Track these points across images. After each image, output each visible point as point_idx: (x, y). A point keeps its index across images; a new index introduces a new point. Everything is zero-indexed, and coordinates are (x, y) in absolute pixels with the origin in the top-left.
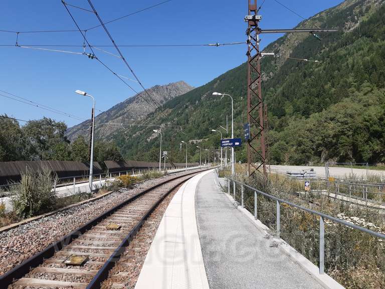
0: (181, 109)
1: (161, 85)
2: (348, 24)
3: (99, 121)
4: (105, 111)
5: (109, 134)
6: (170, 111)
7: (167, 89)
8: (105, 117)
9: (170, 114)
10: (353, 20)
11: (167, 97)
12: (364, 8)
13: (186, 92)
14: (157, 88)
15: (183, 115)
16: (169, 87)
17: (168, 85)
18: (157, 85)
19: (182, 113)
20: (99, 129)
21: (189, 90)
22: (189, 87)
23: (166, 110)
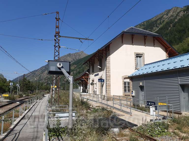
0: (81, 65)
1: (72, 53)
2: (154, 28)
3: (41, 71)
4: (44, 66)
5: (45, 77)
6: (76, 66)
7: (74, 55)
8: (44, 68)
9: (76, 68)
10: (157, 26)
11: (75, 59)
12: (162, 21)
13: (84, 57)
14: (69, 55)
15: (82, 68)
16: (75, 54)
17: (75, 53)
18: (69, 54)
19: (81, 67)
20: (41, 75)
21: (85, 56)
22: (85, 54)
23: (74, 66)
